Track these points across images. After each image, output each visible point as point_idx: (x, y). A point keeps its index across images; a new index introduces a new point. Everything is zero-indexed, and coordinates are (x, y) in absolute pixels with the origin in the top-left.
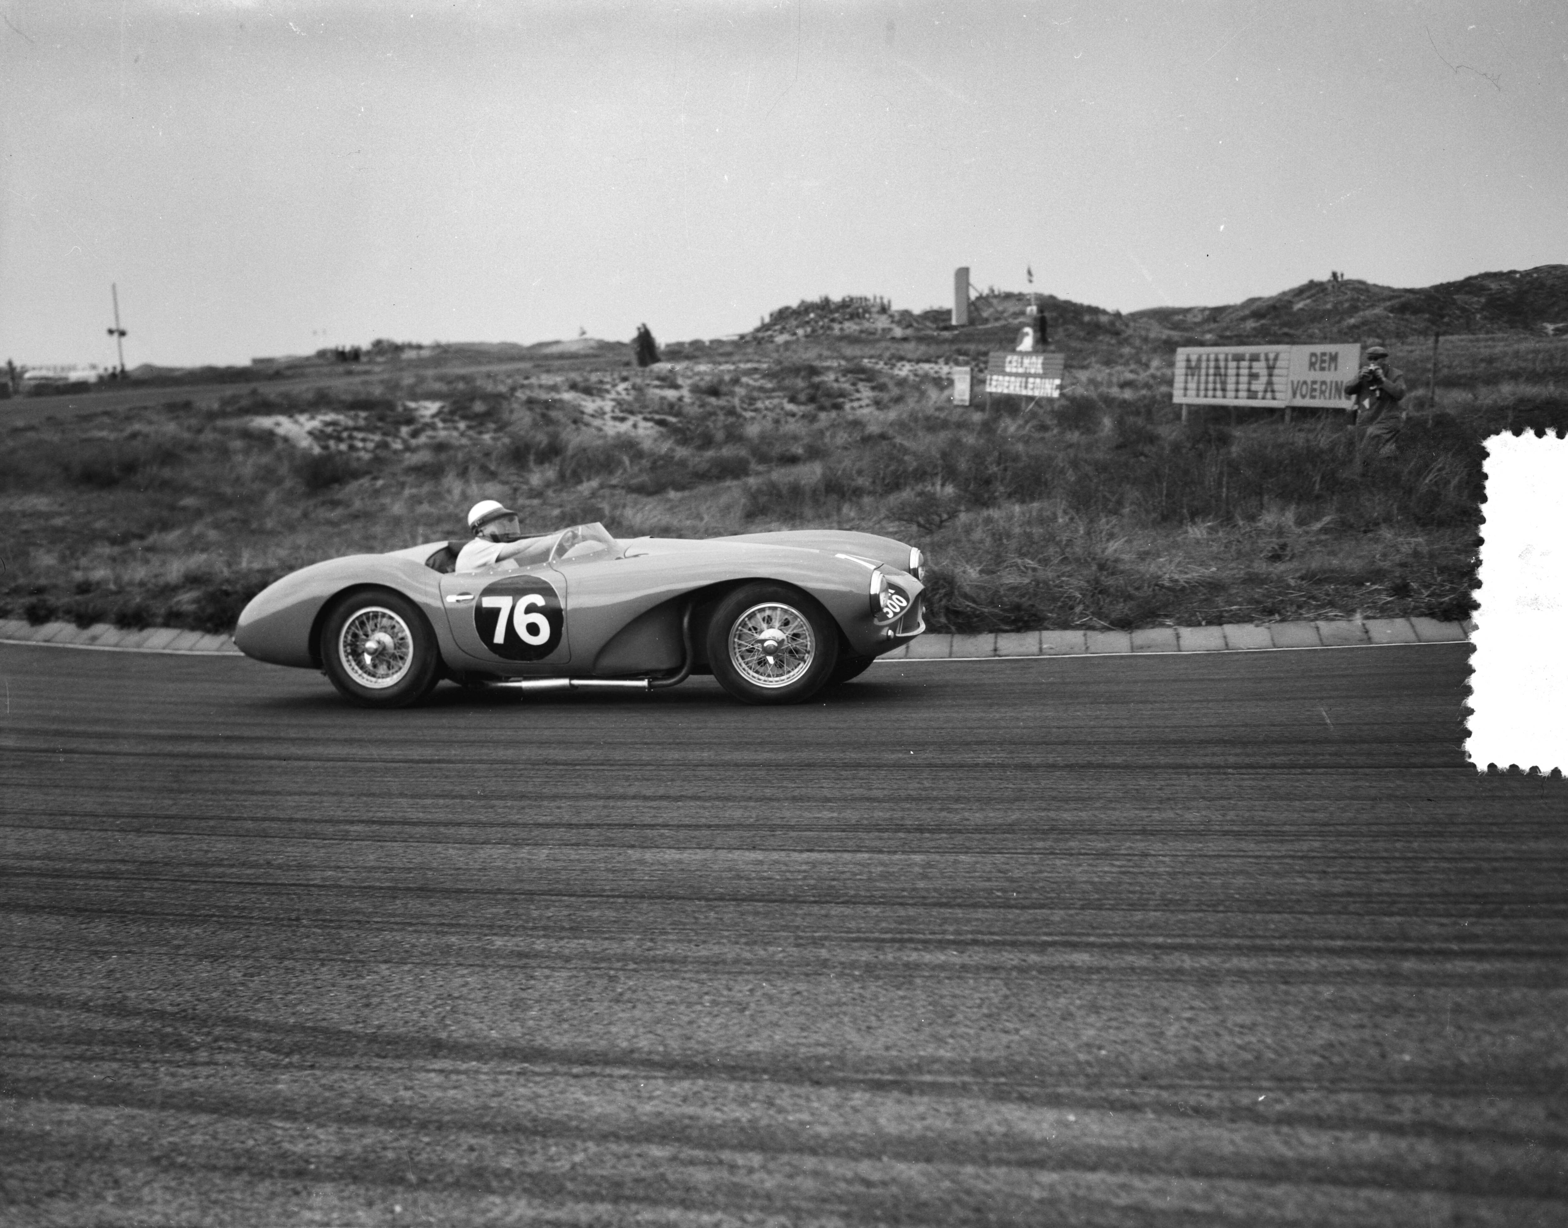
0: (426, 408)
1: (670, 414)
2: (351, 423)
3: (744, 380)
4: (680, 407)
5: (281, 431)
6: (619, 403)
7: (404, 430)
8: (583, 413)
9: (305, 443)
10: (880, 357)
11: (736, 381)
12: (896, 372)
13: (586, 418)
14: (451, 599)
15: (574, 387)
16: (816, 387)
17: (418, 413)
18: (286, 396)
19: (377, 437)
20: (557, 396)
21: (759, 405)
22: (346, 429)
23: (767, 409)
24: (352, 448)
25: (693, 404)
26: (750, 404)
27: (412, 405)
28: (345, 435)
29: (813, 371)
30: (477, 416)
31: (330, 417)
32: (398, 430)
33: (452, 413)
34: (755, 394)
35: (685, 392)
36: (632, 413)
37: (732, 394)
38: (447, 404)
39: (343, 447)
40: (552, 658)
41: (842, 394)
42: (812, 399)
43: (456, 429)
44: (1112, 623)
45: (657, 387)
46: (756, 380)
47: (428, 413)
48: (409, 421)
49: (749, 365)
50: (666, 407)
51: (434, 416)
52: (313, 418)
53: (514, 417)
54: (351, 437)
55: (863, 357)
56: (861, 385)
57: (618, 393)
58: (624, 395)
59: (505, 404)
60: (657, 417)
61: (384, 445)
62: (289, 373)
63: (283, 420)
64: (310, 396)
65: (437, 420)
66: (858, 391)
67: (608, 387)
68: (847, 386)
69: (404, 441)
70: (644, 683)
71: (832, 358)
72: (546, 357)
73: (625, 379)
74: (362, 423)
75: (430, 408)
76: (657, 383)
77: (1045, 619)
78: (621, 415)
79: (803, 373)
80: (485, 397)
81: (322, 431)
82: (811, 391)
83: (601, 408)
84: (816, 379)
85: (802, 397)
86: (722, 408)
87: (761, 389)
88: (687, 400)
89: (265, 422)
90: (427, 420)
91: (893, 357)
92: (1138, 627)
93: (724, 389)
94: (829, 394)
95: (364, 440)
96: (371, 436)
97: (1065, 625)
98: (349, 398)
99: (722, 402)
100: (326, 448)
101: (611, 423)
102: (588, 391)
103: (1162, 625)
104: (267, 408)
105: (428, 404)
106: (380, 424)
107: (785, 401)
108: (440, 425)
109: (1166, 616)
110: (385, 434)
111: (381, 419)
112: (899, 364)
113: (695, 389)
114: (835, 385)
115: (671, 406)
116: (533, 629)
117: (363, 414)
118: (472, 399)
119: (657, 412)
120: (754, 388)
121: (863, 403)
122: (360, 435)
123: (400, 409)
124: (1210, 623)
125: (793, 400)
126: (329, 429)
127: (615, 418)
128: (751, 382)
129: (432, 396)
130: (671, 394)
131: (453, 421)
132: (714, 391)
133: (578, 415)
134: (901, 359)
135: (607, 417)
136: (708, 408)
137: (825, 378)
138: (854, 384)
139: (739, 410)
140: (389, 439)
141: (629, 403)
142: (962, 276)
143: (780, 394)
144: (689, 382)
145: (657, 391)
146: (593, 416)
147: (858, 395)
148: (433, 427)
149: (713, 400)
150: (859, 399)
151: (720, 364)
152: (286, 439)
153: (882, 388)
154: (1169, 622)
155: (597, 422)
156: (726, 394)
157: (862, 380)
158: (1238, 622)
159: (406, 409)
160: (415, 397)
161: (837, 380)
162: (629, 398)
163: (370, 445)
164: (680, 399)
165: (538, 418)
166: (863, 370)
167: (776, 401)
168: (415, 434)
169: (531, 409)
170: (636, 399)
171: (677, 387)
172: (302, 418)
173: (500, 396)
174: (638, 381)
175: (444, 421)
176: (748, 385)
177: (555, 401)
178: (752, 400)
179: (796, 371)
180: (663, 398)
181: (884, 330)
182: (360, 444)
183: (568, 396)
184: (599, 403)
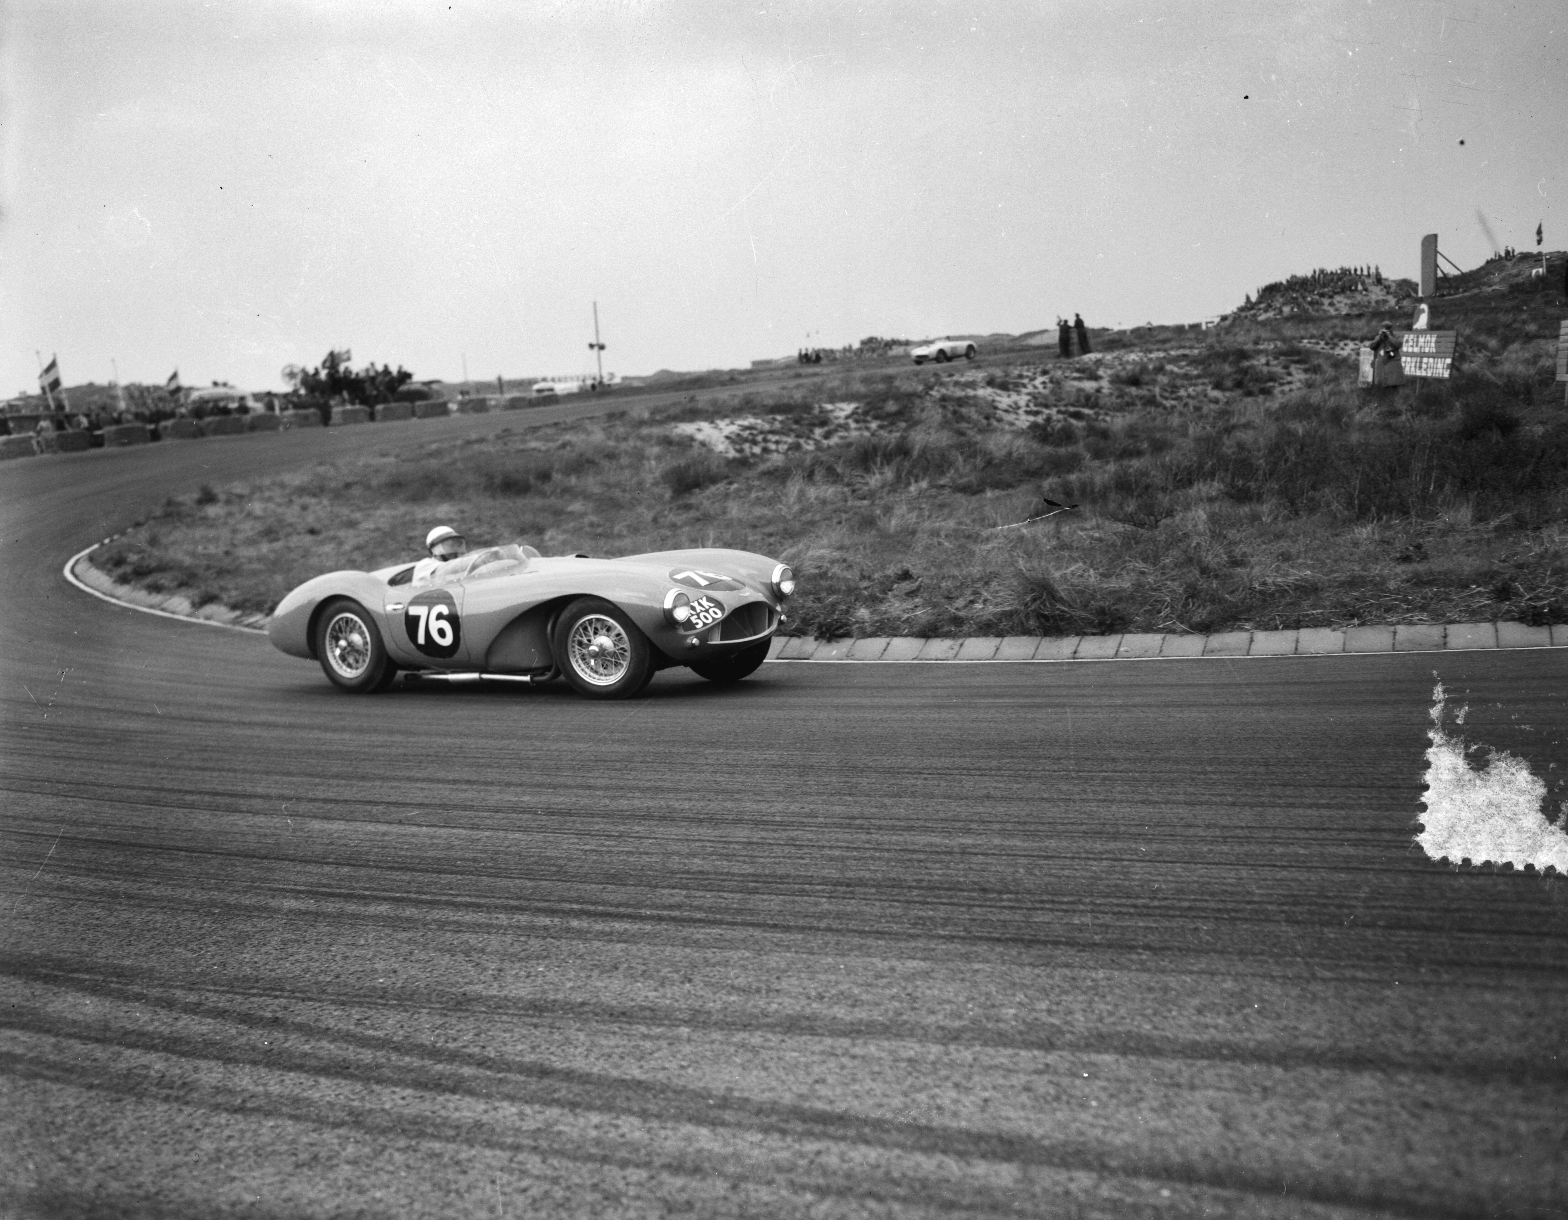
0: (842, 410)
1: (1085, 406)
2: (767, 427)
3: (1169, 367)
4: (1097, 398)
5: (700, 436)
6: (1034, 397)
7: (818, 432)
8: (996, 408)
9: (721, 446)
10: (1322, 337)
11: (1160, 369)
12: (1337, 351)
13: (999, 413)
14: (390, 608)
15: (991, 382)
16: (1245, 371)
17: (831, 415)
18: (714, 403)
19: (790, 440)
20: (971, 393)
21: (1182, 393)
22: (762, 432)
23: (1189, 396)
24: (765, 450)
25: (1111, 394)
26: (1173, 392)
27: (829, 407)
28: (760, 438)
29: (1243, 355)
30: (889, 415)
31: (749, 421)
32: (812, 431)
33: (866, 413)
34: (1179, 382)
35: (1105, 384)
36: (1047, 406)
37: (1154, 382)
38: (862, 405)
39: (757, 450)
40: (457, 656)
41: (1272, 378)
42: (1239, 385)
43: (867, 429)
44: (1191, 627)
45: (1075, 379)
46: (1181, 368)
47: (842, 414)
48: (823, 423)
49: (1181, 352)
50: (1083, 400)
51: (847, 417)
52: (732, 423)
53: (924, 415)
54: (765, 440)
55: (1303, 338)
56: (1293, 368)
57: (1035, 387)
58: (1040, 388)
59: (917, 401)
60: (1072, 409)
61: (797, 447)
62: (743, 378)
63: (705, 425)
64: (736, 402)
65: (850, 421)
66: (1289, 374)
67: (1026, 381)
68: (1279, 370)
69: (817, 442)
70: (527, 678)
71: (1270, 340)
72: (1028, 348)
73: (1045, 373)
74: (777, 425)
75: (844, 410)
76: (1076, 375)
77: (1131, 622)
78: (1035, 409)
79: (1231, 358)
80: (898, 397)
81: (738, 435)
82: (1238, 377)
83: (1016, 403)
84: (1246, 364)
85: (1229, 383)
86: (1141, 398)
87: (1186, 376)
88: (1106, 391)
89: (687, 428)
90: (842, 421)
91: (1336, 335)
92: (1217, 631)
93: (1146, 378)
94: (1258, 378)
95: (777, 443)
96: (784, 439)
97: (1148, 629)
98: (770, 402)
99: (1143, 392)
100: (741, 451)
101: (1024, 417)
102: (1004, 386)
103: (1241, 629)
104: (693, 414)
105: (843, 405)
106: (795, 427)
107: (1209, 388)
108: (853, 425)
109: (1247, 620)
110: (798, 436)
111: (797, 422)
112: (1342, 344)
113: (1116, 380)
114: (1265, 369)
115: (1088, 397)
116: (442, 633)
117: (779, 417)
118: (885, 400)
119: (1073, 405)
120: (1177, 376)
121: (1293, 386)
122: (774, 438)
123: (816, 411)
124: (1287, 627)
125: (1218, 386)
126: (746, 434)
127: (1028, 413)
128: (1176, 369)
129: (848, 398)
130: (1089, 386)
131: (866, 421)
132: (1135, 381)
133: (992, 411)
134: (1345, 337)
135: (1021, 411)
136: (1127, 399)
137: (1255, 362)
138: (1286, 367)
139: (1158, 398)
140: (802, 441)
141: (1045, 397)
142: (1430, 244)
143: (1206, 381)
144: (1109, 372)
145: (1076, 384)
146: (1006, 411)
147: (1289, 379)
148: (846, 427)
149: (1133, 390)
150: (1290, 383)
151: (1151, 352)
152: (703, 444)
153: (1316, 369)
154: (1247, 626)
155: (1010, 417)
156: (1147, 384)
157: (1295, 362)
158: (1316, 626)
159: (822, 411)
160: (832, 400)
161: (1268, 364)
162: (1046, 392)
163: (783, 447)
164: (1098, 390)
165: (950, 415)
166: (1298, 352)
167: (1200, 388)
168: (827, 436)
169: (944, 407)
170: (1052, 392)
171: (1096, 378)
172: (722, 424)
173: (912, 396)
174: (1059, 374)
175: (857, 421)
176: (1172, 372)
177: (968, 397)
178: (1174, 388)
179: (1223, 356)
180: (1080, 390)
181: (1377, 302)
182: (773, 447)
183: (985, 392)
184: (1014, 397)
